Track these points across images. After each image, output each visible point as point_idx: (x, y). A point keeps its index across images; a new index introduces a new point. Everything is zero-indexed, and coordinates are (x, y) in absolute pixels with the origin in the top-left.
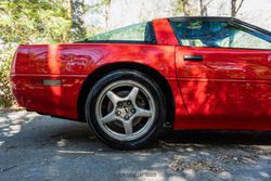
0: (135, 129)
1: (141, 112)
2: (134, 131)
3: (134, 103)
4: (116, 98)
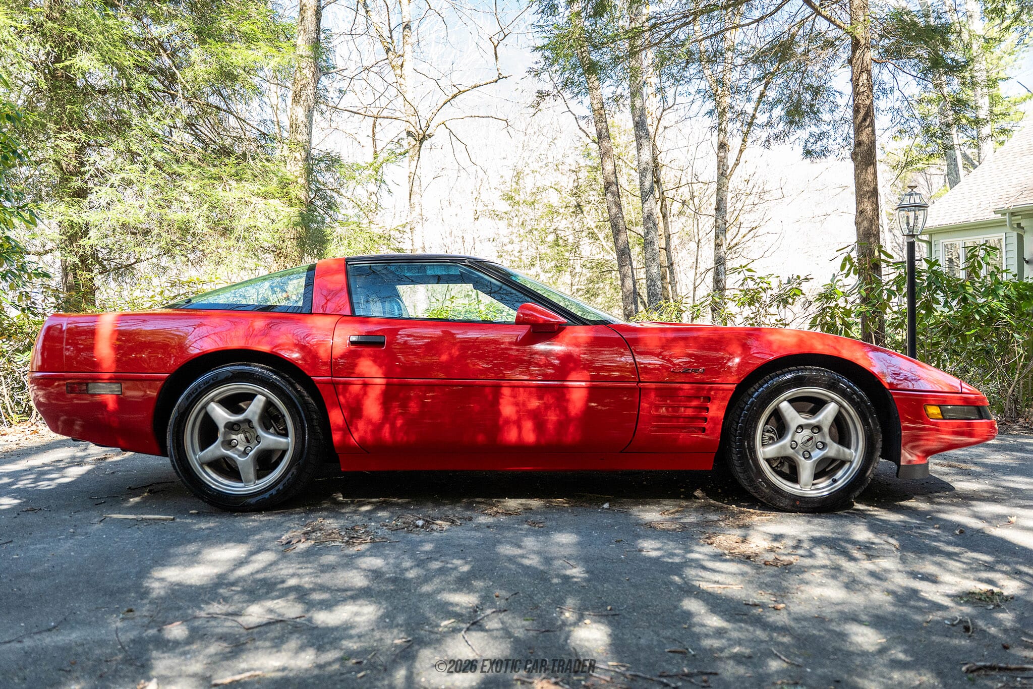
0: (261, 474)
1: (269, 440)
2: (259, 477)
3: (255, 423)
4: (221, 415)
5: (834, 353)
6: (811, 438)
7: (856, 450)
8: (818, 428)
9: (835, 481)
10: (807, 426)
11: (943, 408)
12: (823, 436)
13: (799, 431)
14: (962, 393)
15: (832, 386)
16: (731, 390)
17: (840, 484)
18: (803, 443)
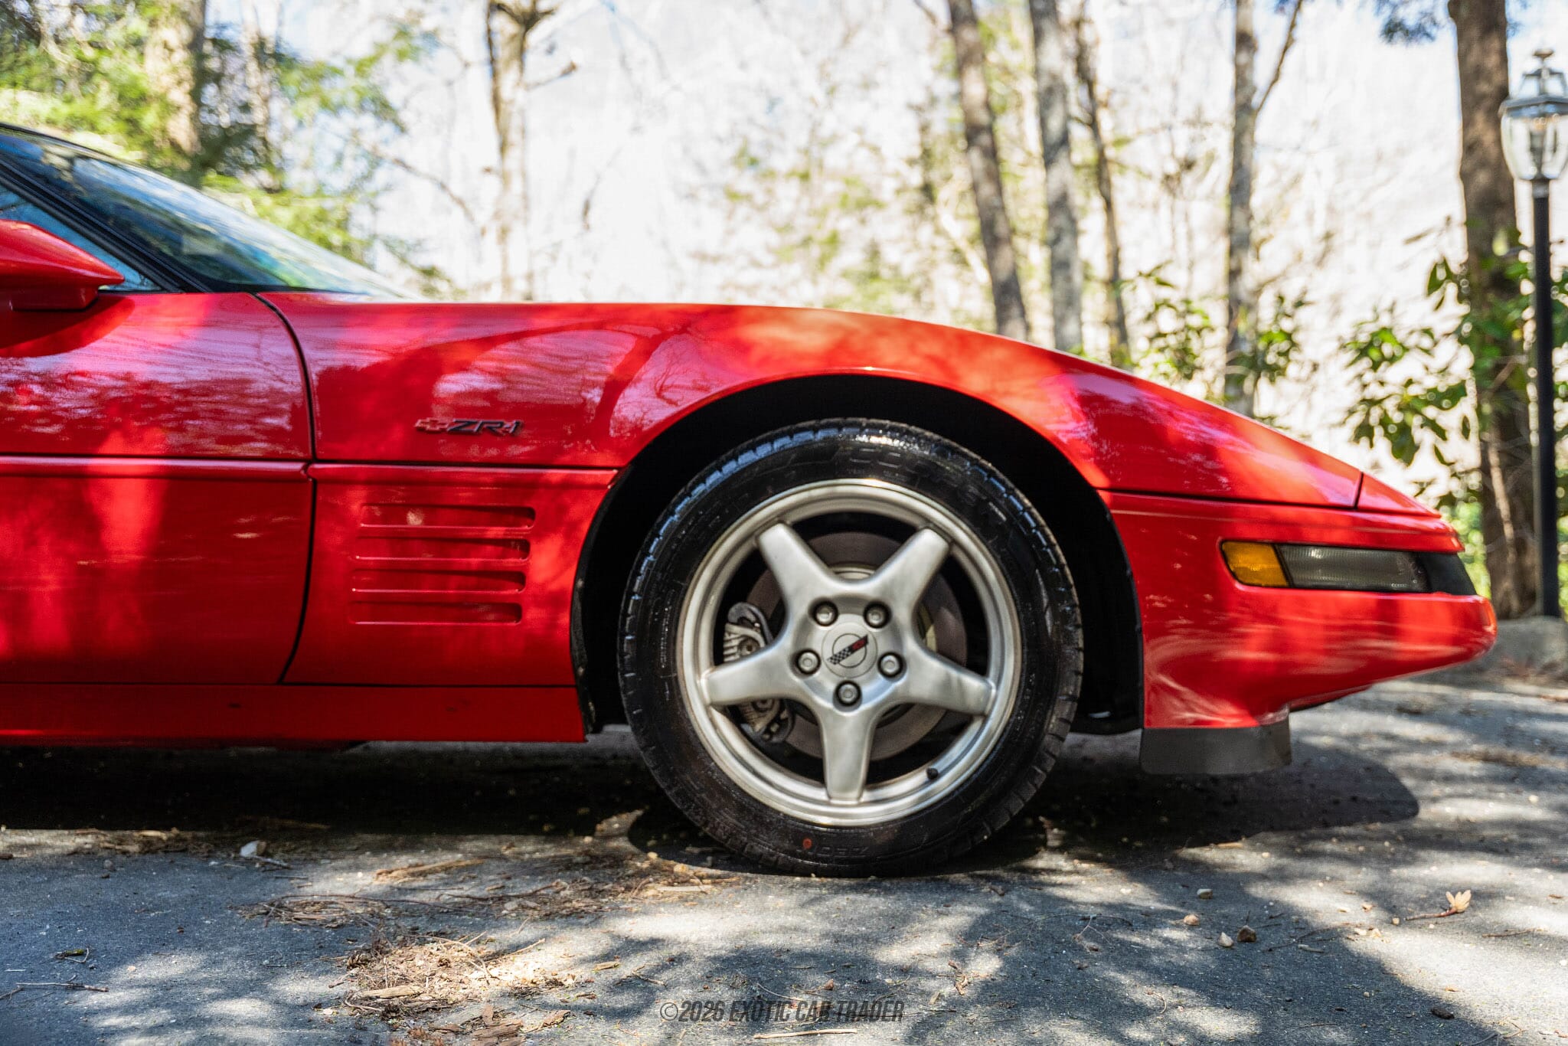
5: (935, 377)
6: (863, 642)
7: (998, 683)
8: (878, 608)
9: (933, 776)
10: (850, 603)
11: (1290, 556)
12: (897, 637)
13: (824, 617)
14: (1356, 508)
15: (920, 477)
16: (597, 487)
17: (945, 785)
18: (836, 659)
